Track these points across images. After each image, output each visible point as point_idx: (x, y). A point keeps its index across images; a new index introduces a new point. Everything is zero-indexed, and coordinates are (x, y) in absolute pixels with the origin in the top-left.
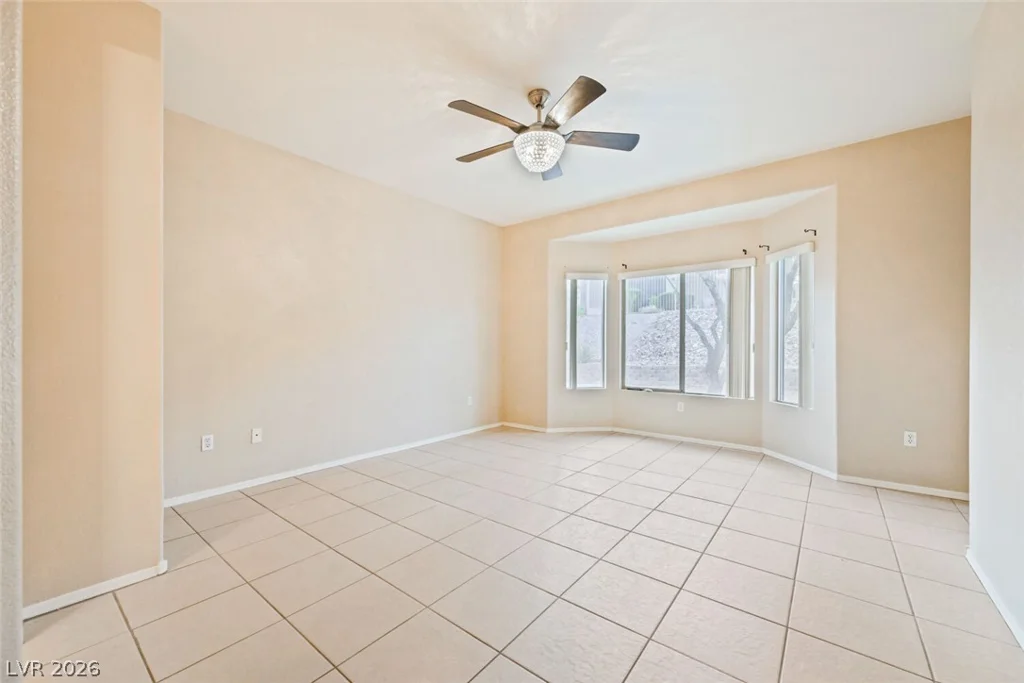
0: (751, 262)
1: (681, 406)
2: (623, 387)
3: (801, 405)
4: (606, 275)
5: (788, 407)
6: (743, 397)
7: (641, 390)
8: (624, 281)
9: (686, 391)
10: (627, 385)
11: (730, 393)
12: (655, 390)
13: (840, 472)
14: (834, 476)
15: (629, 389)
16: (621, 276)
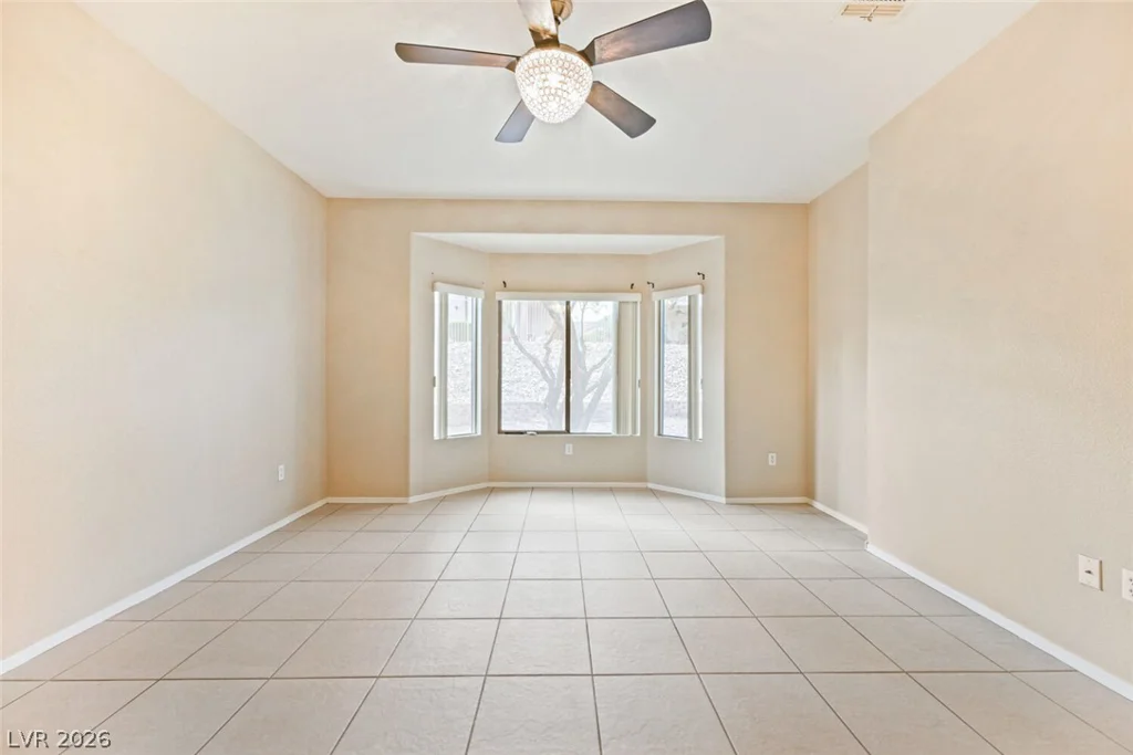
0: (637, 297)
1: (569, 449)
2: (500, 432)
3: (690, 437)
4: (482, 293)
5: (676, 440)
6: (630, 433)
7: (521, 433)
8: (500, 302)
9: (571, 431)
10: (504, 428)
11: (618, 431)
12: (538, 432)
13: (727, 496)
14: (723, 500)
15: (507, 433)
16: (499, 296)
